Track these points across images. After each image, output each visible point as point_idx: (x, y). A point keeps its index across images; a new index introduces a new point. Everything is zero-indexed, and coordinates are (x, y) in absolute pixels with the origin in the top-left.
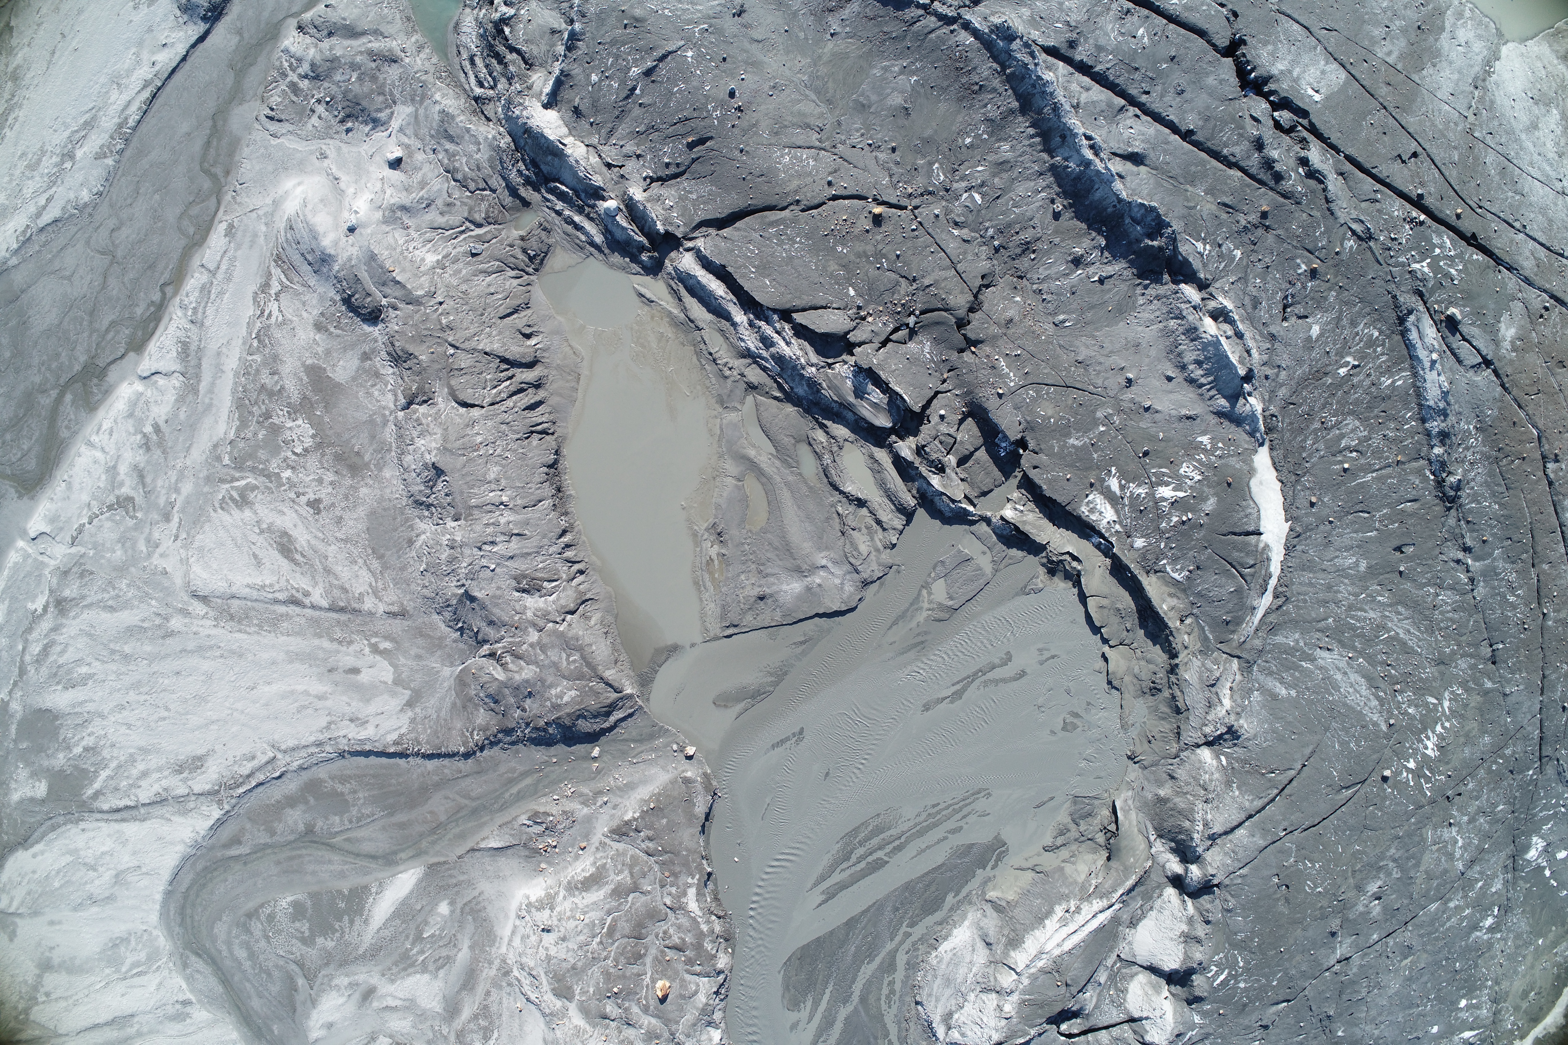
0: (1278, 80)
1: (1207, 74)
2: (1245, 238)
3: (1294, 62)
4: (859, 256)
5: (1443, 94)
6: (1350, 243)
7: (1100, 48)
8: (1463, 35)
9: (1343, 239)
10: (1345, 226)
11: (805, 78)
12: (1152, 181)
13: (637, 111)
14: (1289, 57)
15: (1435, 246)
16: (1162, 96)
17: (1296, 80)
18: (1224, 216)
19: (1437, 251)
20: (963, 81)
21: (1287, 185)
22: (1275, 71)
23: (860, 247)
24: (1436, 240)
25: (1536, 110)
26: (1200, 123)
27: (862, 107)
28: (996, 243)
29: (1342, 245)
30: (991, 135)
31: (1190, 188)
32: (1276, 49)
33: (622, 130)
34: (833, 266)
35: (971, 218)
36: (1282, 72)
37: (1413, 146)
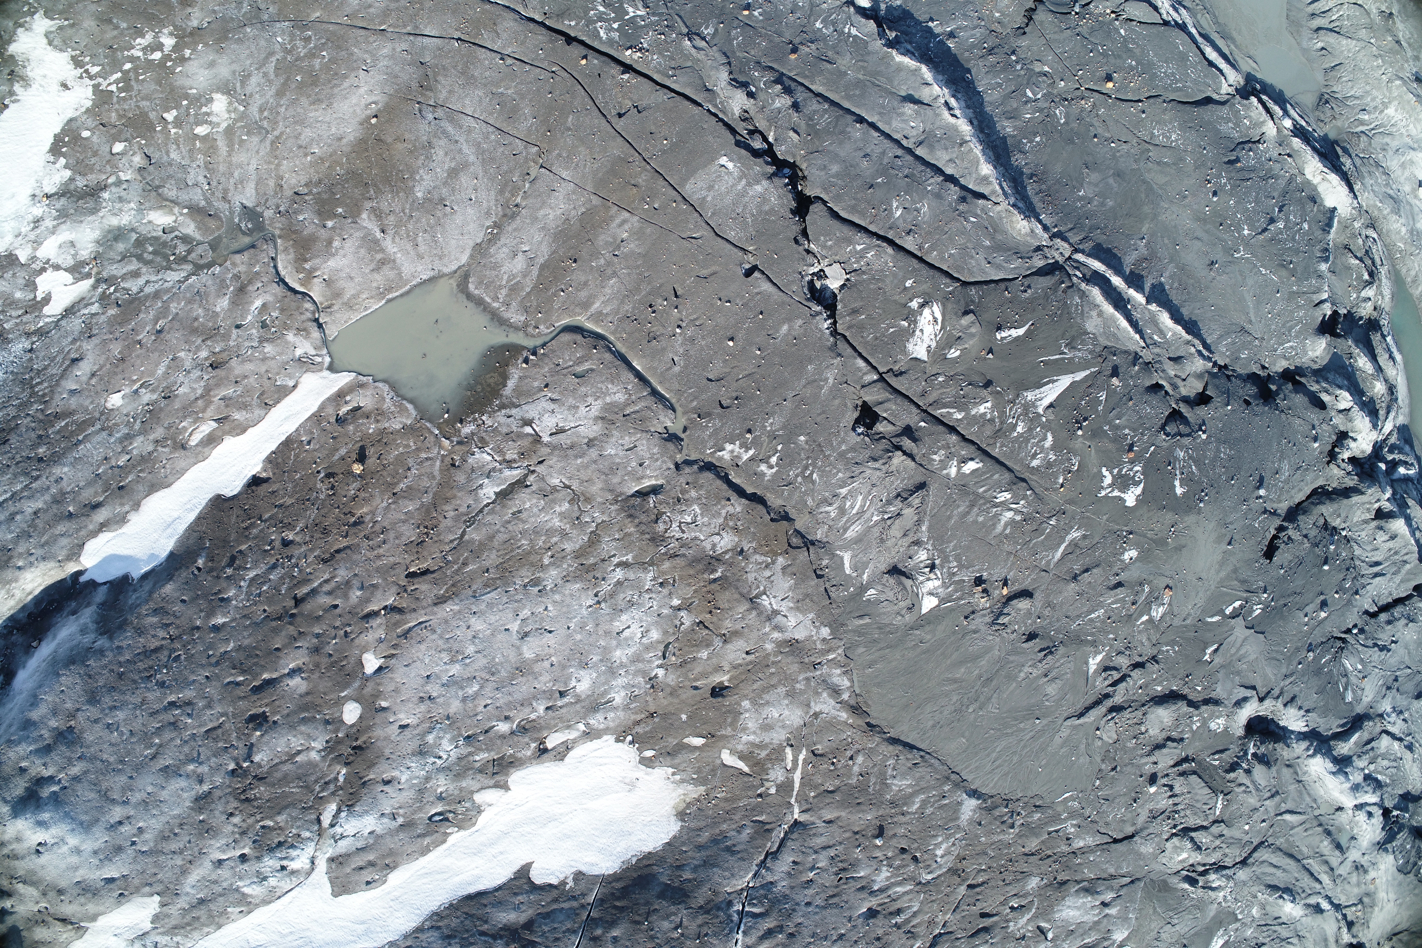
0: (763, 175)
1: (837, 175)
2: (811, 36)
3: (743, 194)
4: (1120, 57)
5: (564, 189)
6: (708, 31)
7: (938, 196)
8: (519, 264)
9: (714, 35)
10: (712, 43)
11: (1162, 204)
12: (896, 83)
13: (1276, 194)
14: (747, 199)
15: (617, 30)
16: (884, 153)
17: (743, 176)
18: (830, 54)
19: (615, 26)
20: (1044, 187)
21: (769, 76)
22: (765, 183)
23: (1119, 62)
24: (616, 35)
25: (445, 191)
26: (848, 129)
27: (1119, 175)
28: (1014, 58)
29: (716, 30)
30: (1020, 141)
31: (861, 77)
32: (759, 206)
33: (1282, 182)
34: (1137, 51)
35: (1034, 79)
36: (758, 182)
37: (620, 124)
